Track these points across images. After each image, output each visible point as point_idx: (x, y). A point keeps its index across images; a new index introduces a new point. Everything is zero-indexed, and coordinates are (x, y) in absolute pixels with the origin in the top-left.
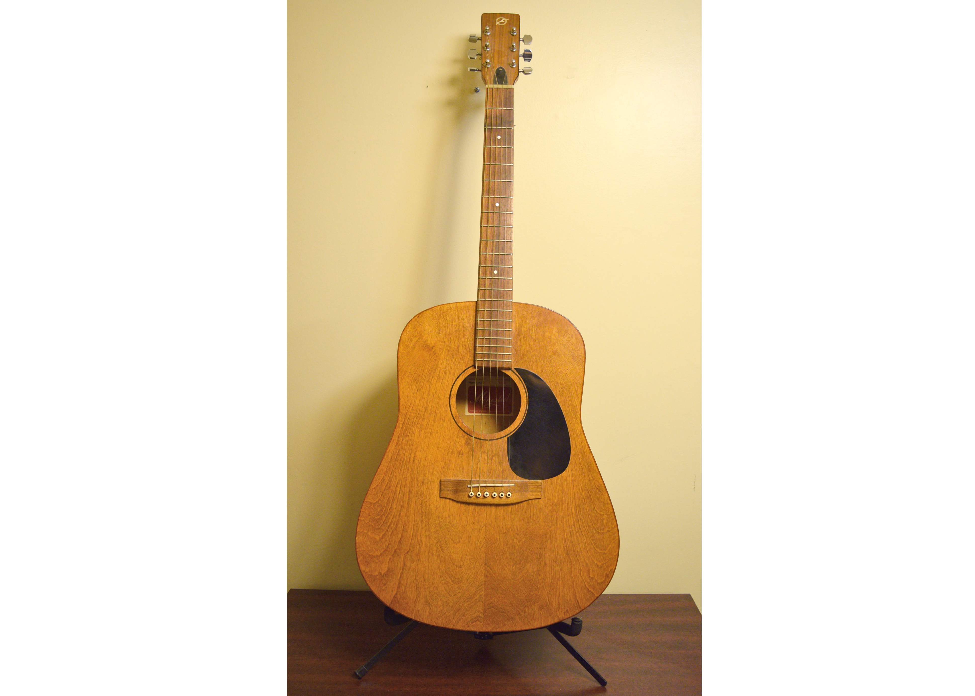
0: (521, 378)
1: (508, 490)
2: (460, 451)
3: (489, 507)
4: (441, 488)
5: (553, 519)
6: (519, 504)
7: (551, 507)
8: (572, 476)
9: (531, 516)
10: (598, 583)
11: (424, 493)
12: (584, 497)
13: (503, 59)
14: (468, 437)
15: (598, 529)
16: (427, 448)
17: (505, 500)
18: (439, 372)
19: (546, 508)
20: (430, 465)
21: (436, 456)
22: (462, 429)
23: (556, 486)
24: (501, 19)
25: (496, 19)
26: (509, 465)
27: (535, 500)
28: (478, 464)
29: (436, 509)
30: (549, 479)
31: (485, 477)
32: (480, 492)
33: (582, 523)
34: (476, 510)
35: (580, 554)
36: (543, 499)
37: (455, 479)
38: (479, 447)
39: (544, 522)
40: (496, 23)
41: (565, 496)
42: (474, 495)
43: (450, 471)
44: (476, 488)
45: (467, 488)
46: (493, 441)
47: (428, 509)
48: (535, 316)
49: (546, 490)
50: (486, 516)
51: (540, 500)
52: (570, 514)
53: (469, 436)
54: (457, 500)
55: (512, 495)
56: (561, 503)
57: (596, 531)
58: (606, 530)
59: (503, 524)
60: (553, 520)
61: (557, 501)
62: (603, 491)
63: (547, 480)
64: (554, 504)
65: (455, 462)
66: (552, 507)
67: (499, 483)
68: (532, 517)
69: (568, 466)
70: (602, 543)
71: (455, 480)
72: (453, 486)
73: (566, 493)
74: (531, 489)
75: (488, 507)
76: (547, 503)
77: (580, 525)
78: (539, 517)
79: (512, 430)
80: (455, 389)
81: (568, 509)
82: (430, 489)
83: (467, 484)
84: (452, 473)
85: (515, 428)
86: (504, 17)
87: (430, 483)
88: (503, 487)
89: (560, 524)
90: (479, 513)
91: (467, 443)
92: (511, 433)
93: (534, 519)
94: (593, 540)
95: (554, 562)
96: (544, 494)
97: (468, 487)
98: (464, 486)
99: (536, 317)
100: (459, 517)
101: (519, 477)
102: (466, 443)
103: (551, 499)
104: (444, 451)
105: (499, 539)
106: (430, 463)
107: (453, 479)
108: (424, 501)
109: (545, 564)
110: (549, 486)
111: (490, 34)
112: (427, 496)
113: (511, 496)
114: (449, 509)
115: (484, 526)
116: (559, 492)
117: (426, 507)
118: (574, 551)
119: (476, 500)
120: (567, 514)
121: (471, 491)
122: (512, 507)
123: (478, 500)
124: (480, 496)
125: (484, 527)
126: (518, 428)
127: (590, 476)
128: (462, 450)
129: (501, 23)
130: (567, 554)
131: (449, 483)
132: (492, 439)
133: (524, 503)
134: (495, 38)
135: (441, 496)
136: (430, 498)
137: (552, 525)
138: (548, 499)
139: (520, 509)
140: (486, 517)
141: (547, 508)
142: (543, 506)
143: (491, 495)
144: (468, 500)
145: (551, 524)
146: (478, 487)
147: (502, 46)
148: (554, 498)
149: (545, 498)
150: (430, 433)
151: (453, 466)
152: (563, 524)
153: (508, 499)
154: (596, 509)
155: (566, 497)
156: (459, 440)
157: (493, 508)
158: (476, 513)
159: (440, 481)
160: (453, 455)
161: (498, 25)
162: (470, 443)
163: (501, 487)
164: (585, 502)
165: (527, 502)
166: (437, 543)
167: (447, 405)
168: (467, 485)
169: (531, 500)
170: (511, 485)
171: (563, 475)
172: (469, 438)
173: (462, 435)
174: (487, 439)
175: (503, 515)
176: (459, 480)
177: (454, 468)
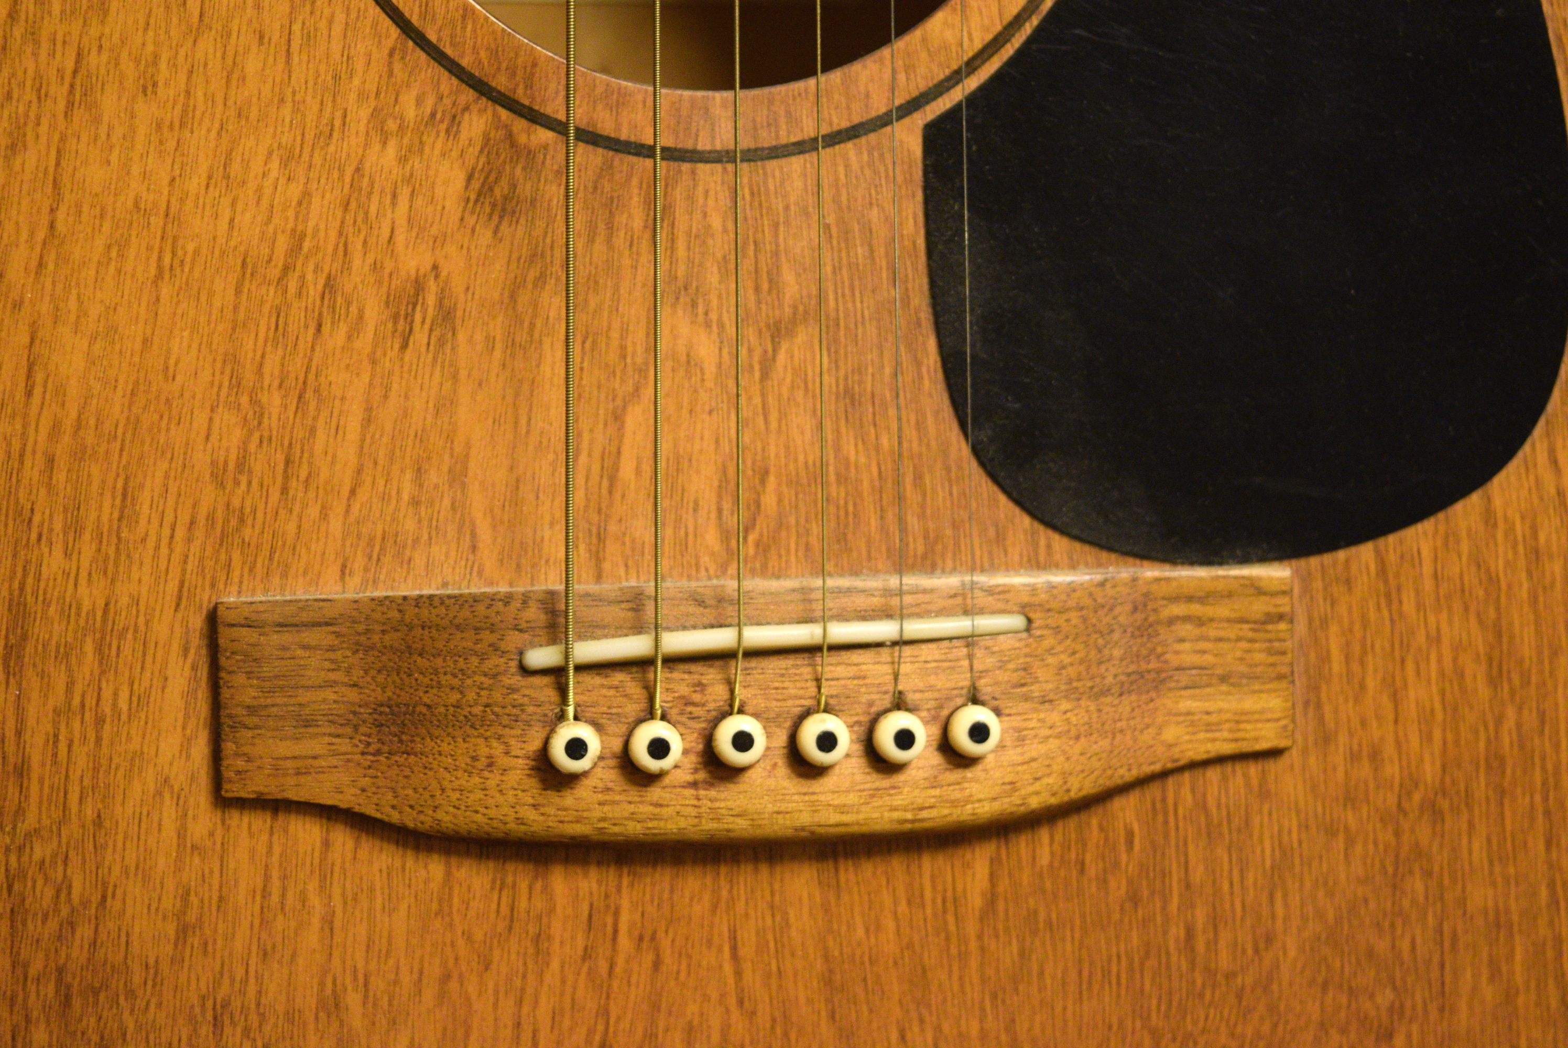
1: (964, 681)
2: (419, 286)
3: (764, 869)
4: (225, 693)
5: (1405, 945)
6: (1072, 822)
7: (1386, 836)
9: (1190, 934)
11: (36, 759)
14: (497, 123)
16: (41, 265)
17: (933, 783)
19: (1340, 842)
20: (80, 454)
21: (146, 342)
22: (432, 37)
23: (1432, 619)
27: (1229, 767)
28: (618, 417)
29: (184, 931)
30: (1365, 552)
31: (705, 560)
32: (663, 718)
34: (617, 913)
36: (1305, 752)
37: (379, 593)
38: (620, 240)
39: (1325, 986)
41: (1520, 709)
42: (601, 758)
43: (313, 512)
44: (619, 677)
45: (517, 680)
46: (772, 165)
47: (84, 932)
49: (1337, 665)
50: (728, 968)
51: (1273, 767)
53: (504, 114)
54: (410, 820)
55: (1004, 732)
56: (1481, 788)
60: (1406, 955)
61: (1444, 768)
63: (1341, 555)
64: (1417, 797)
65: (369, 409)
66: (1397, 834)
67: (864, 616)
68: (1200, 945)
69: (1550, 408)
71: (381, 601)
72: (357, 673)
73: (1526, 683)
74: (1190, 659)
76: (1350, 799)
78: (1269, 940)
79: (978, 45)
81: (1548, 844)
82: (100, 721)
83: (513, 640)
84: (336, 525)
85: (998, 28)
87: (89, 647)
88: (907, 651)
89: (1475, 989)
90: (653, 938)
92: (956, 77)
93: (1224, 961)
96: (1319, 706)
97: (525, 671)
98: (483, 658)
100: (442, 996)
101: (1060, 543)
102: (486, 190)
103: (1389, 750)
104: (238, 291)
106: (78, 426)
107: (350, 595)
108: (39, 851)
110: (1365, 623)
112: (74, 798)
113: (1001, 747)
114: (329, 922)
116: (1461, 676)
117: (65, 911)
119: (621, 811)
120: (1544, 892)
121: (562, 717)
122: (995, 862)
123: (647, 809)
124: (666, 763)
126: (1035, 21)
128: (435, 267)
131: (312, 636)
132: (766, 140)
133: (1118, 803)
135: (233, 790)
136: (98, 821)
137: (1397, 1011)
138: (1354, 757)
139: (1082, 871)
140: (731, 981)
141: (1350, 843)
142: (1304, 826)
143: (782, 739)
144: (531, 815)
145: (1386, 997)
146: (641, 664)
148: (1414, 738)
149: (1326, 739)
150: (59, 92)
151: (348, 453)
152: (1509, 996)
153: (969, 773)
155: (1530, 719)
156: (402, 160)
158: (625, 942)
159: (212, 619)
160: (343, 329)
162: (526, 189)
163: (885, 654)
165: (1154, 790)
168: (521, 653)
169: (1187, 776)
170: (986, 623)
171: (1498, 502)
172: (510, 136)
173: (430, 102)
174: (703, 144)
175: (910, 946)
176: (418, 600)
177: (359, 471)
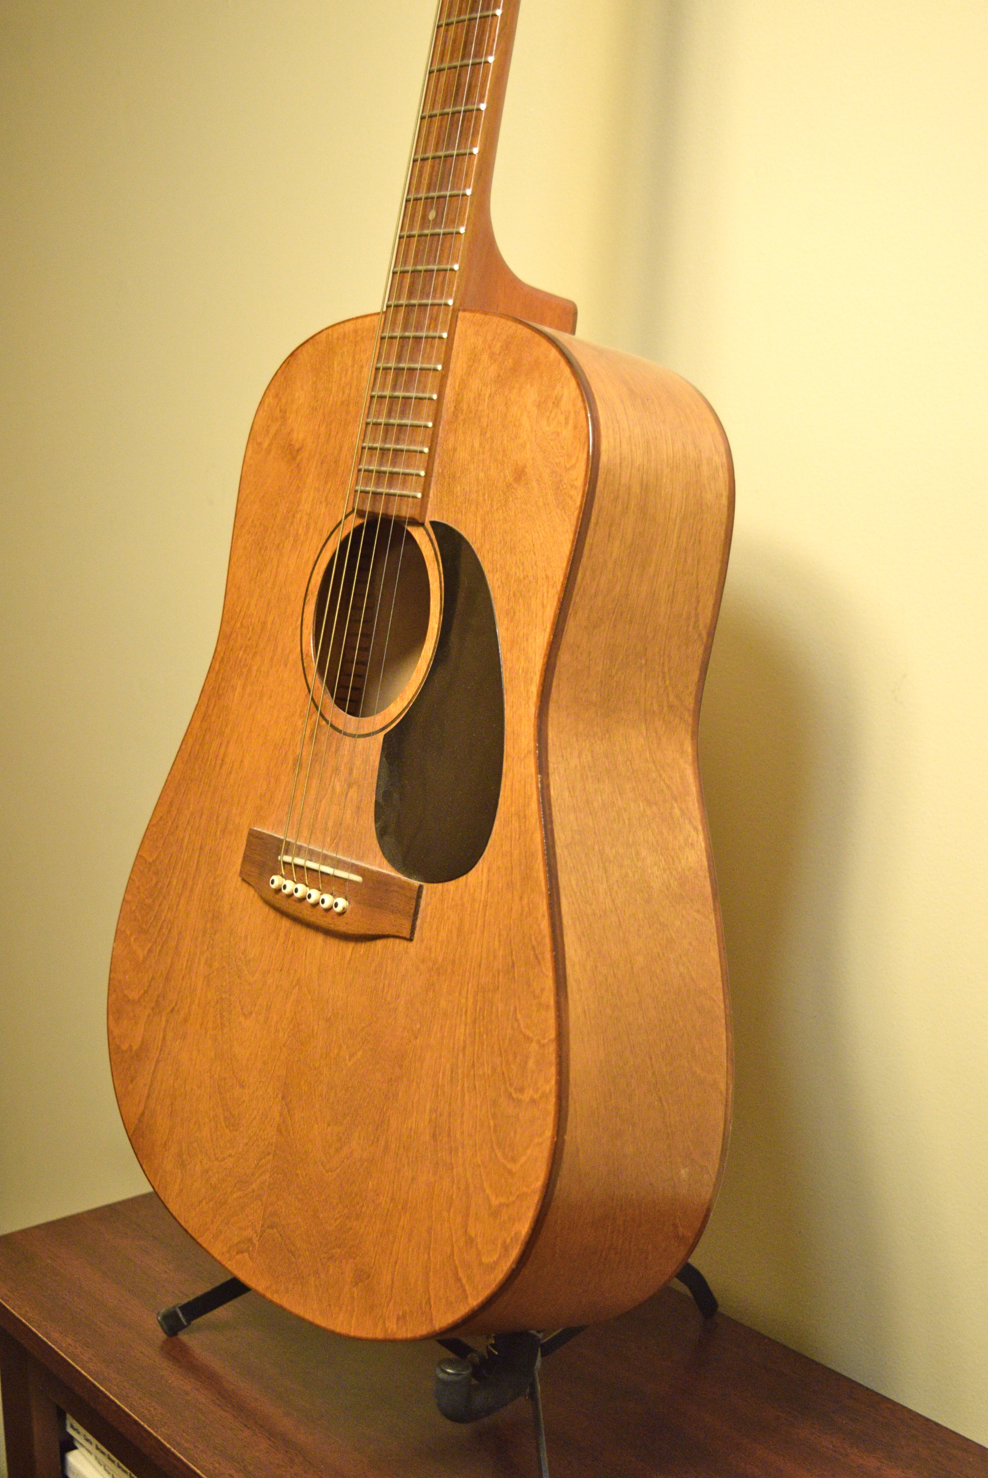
0: (439, 554)
2: (298, 757)
4: (248, 851)
5: (425, 1012)
6: (368, 944)
8: (488, 891)
9: (384, 987)
10: (481, 1264)
11: (221, 859)
12: (501, 967)
14: (317, 717)
15: (511, 1085)
16: (247, 738)
17: (334, 917)
18: (299, 522)
19: (418, 973)
20: (243, 786)
21: (257, 761)
23: (449, 912)
26: (373, 819)
27: (400, 940)
29: (231, 908)
30: (440, 885)
33: (480, 1051)
35: (460, 1148)
36: (417, 942)
37: (271, 834)
38: (330, 754)
39: (407, 1017)
41: (461, 948)
45: (277, 862)
46: (357, 740)
47: (218, 903)
48: (498, 352)
49: (428, 917)
51: (410, 944)
52: (461, 1010)
53: (318, 715)
55: (346, 908)
56: (449, 969)
57: (506, 1089)
58: (526, 1097)
59: (331, 991)
60: (424, 1016)
61: (443, 959)
62: (543, 959)
63: (435, 885)
64: (436, 966)
65: (285, 788)
66: (430, 975)
67: (332, 866)
68: (385, 991)
69: (485, 853)
70: (512, 1135)
71: (270, 836)
73: (464, 940)
74: (394, 903)
75: (312, 931)
76: (423, 961)
77: (476, 1056)
78: (398, 997)
79: (397, 715)
80: (318, 573)
81: (459, 994)
82: (231, 851)
85: (402, 710)
89: (436, 1034)
91: (314, 737)
92: (393, 722)
93: (389, 999)
94: (494, 1116)
95: (404, 1148)
96: (422, 929)
99: (500, 354)
103: (433, 948)
104: (273, 751)
105: (317, 1032)
106: (244, 779)
107: (268, 833)
108: (218, 880)
109: (387, 1148)
110: (436, 907)
113: (346, 912)
114: (250, 917)
115: (296, 985)
116: (451, 932)
117: (217, 897)
118: (449, 1135)
120: (456, 1010)
121: (276, 874)
122: (353, 948)
124: (287, 892)
125: (297, 987)
126: (407, 709)
127: (525, 901)
128: (302, 753)
130: (434, 1136)
131: (259, 841)
132: (358, 733)
133: (377, 941)
135: (244, 875)
136: (225, 873)
137: (419, 1030)
138: (426, 947)
139: (368, 959)
141: (420, 974)
142: (413, 965)
145: (418, 1026)
148: (439, 949)
149: (422, 940)
150: (258, 696)
151: (280, 797)
152: (442, 1039)
153: (340, 917)
154: (519, 1016)
155: (463, 952)
156: (302, 724)
157: (320, 939)
159: (250, 833)
160: (285, 765)
162: (318, 737)
164: (498, 982)
165: (384, 941)
166: (217, 1002)
167: (298, 619)
169: (391, 939)
170: (353, 876)
171: (467, 882)
172: (319, 722)
173: (309, 710)
174: (348, 731)
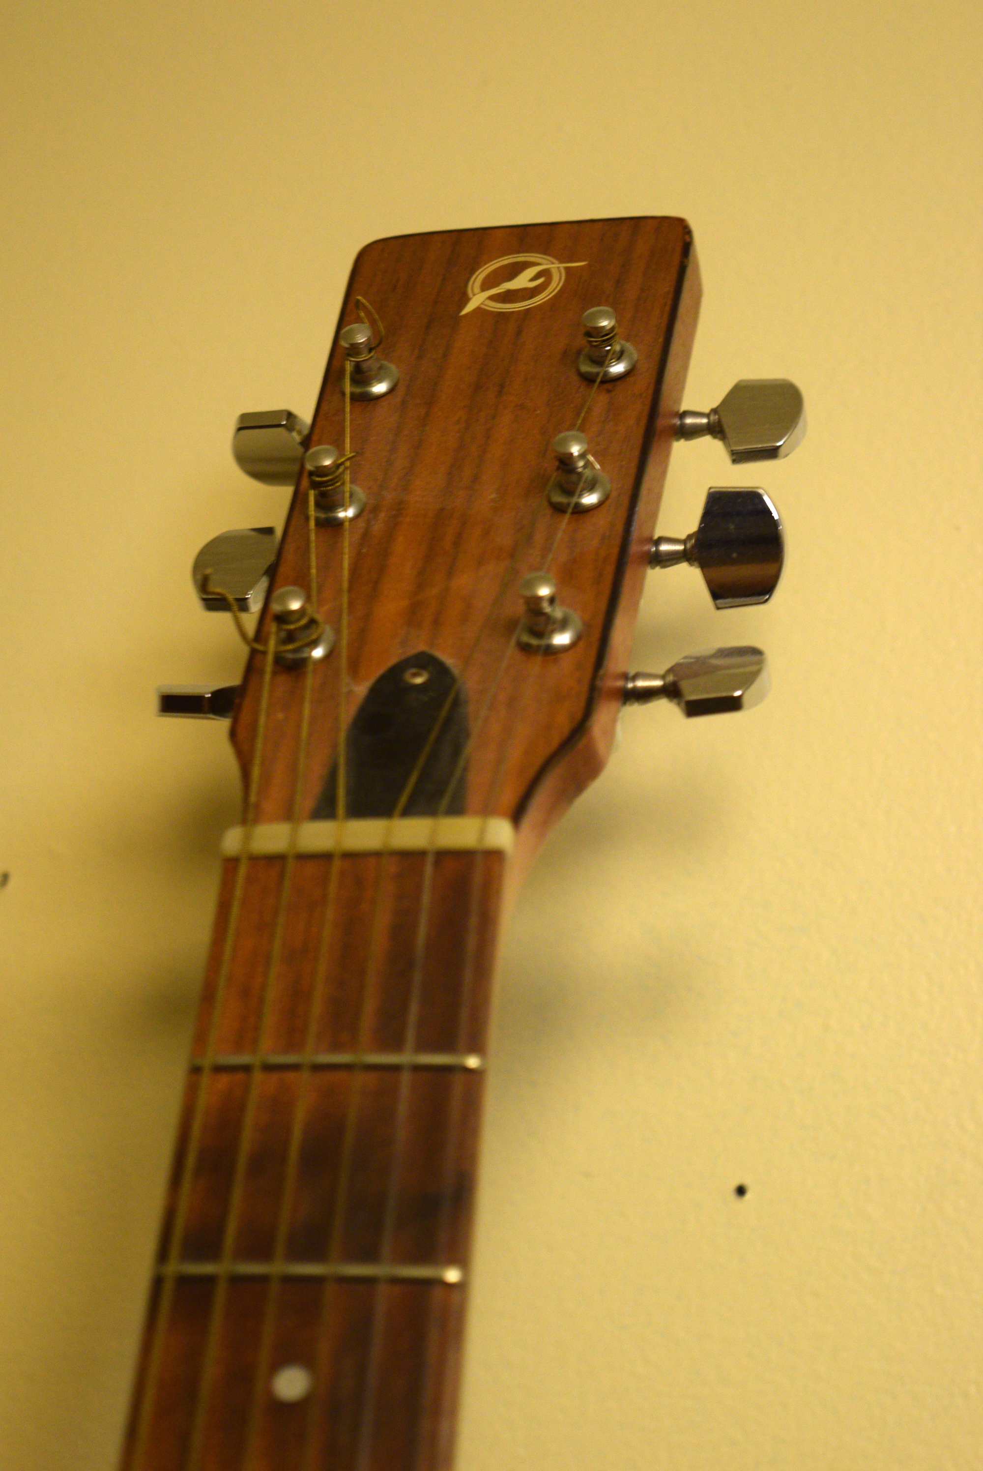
13: (463, 581)
24: (515, 270)
25: (473, 271)
40: (464, 299)
86: (546, 250)
111: (390, 392)
129: (509, 297)
134: (427, 415)
147: (475, 479)
161: (478, 310)
